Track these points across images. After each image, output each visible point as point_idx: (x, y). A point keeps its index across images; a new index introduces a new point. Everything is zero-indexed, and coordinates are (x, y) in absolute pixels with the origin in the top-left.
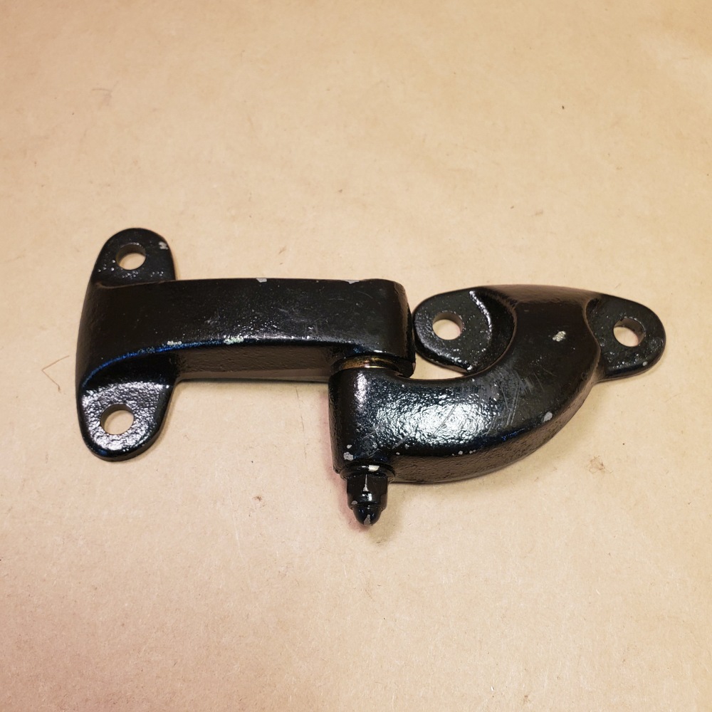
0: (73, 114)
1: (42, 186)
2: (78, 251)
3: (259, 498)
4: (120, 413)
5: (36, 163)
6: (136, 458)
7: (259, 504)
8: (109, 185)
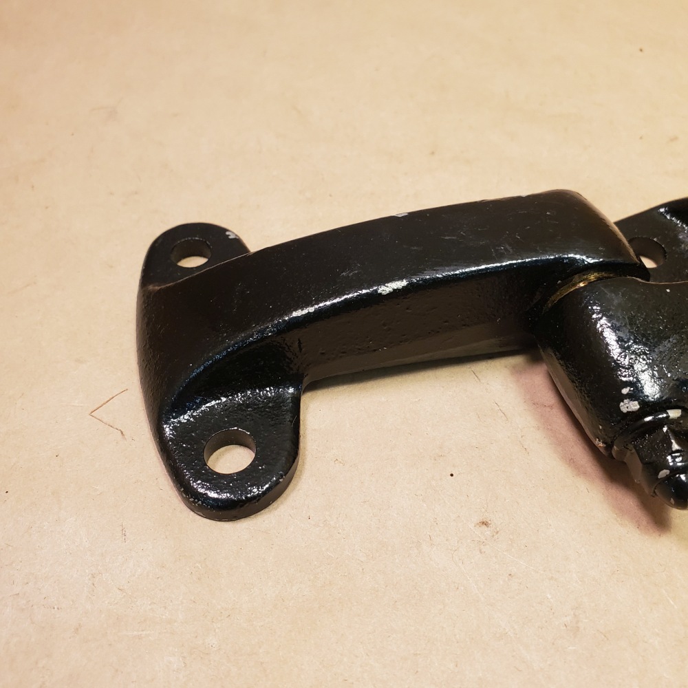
0: (73, 135)
1: (47, 208)
2: (111, 267)
3: (485, 523)
4: (226, 450)
5: (33, 187)
6: (271, 507)
7: (487, 531)
8: (136, 193)
